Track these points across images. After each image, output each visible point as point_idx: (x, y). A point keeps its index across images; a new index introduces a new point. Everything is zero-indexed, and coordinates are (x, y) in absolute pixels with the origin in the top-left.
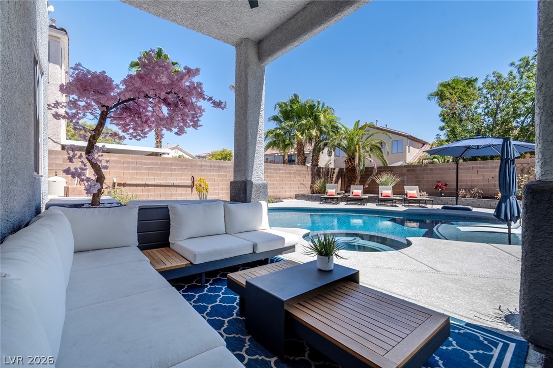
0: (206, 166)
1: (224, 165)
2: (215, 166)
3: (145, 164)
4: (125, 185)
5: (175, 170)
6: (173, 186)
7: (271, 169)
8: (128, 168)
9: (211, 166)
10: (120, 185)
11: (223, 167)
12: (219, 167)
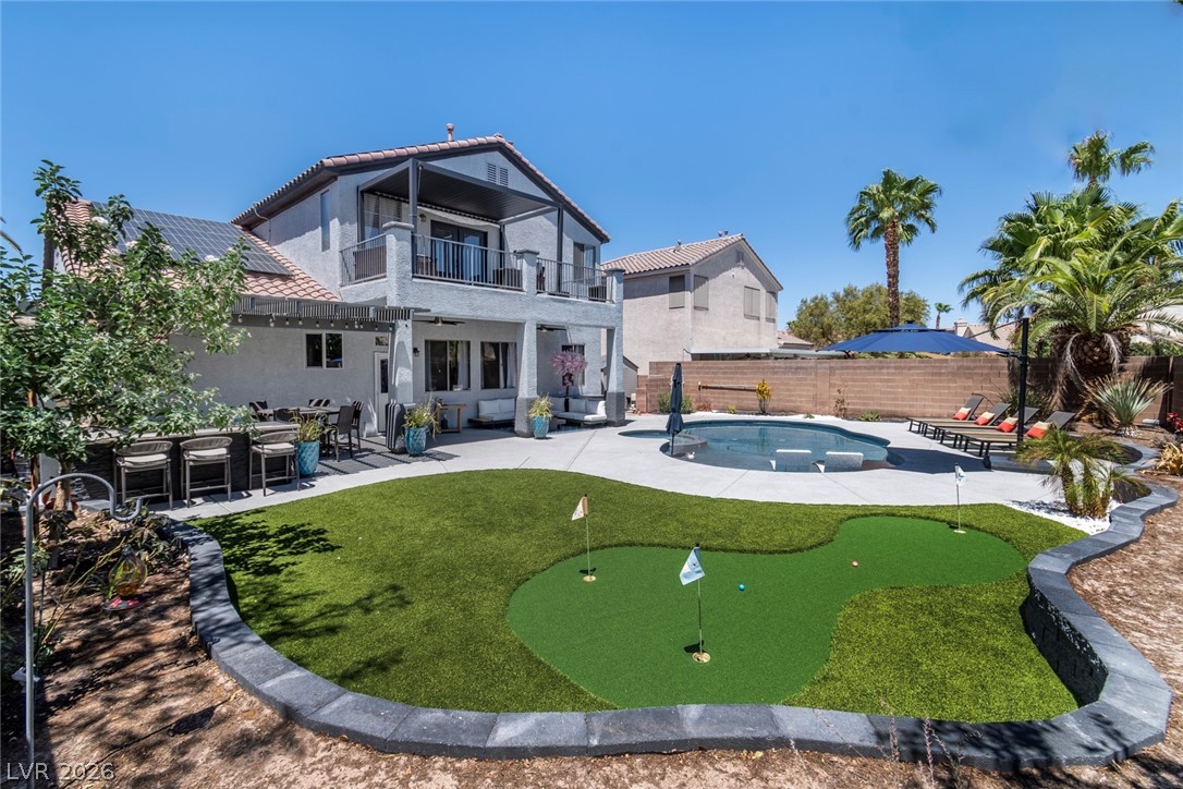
0: (779, 367)
1: (804, 365)
2: (791, 368)
3: (721, 368)
4: (706, 388)
5: (746, 373)
6: (745, 390)
7: (888, 368)
8: (708, 373)
9: (786, 368)
10: (704, 387)
11: (801, 368)
12: (797, 368)
